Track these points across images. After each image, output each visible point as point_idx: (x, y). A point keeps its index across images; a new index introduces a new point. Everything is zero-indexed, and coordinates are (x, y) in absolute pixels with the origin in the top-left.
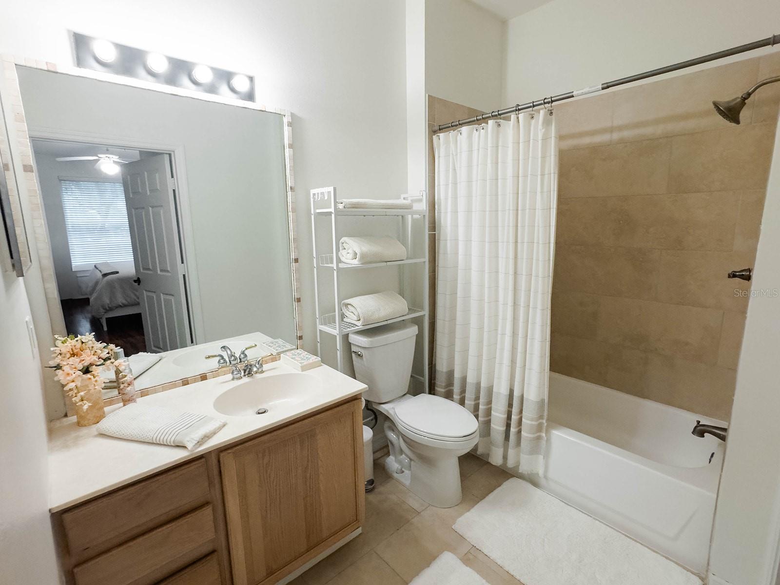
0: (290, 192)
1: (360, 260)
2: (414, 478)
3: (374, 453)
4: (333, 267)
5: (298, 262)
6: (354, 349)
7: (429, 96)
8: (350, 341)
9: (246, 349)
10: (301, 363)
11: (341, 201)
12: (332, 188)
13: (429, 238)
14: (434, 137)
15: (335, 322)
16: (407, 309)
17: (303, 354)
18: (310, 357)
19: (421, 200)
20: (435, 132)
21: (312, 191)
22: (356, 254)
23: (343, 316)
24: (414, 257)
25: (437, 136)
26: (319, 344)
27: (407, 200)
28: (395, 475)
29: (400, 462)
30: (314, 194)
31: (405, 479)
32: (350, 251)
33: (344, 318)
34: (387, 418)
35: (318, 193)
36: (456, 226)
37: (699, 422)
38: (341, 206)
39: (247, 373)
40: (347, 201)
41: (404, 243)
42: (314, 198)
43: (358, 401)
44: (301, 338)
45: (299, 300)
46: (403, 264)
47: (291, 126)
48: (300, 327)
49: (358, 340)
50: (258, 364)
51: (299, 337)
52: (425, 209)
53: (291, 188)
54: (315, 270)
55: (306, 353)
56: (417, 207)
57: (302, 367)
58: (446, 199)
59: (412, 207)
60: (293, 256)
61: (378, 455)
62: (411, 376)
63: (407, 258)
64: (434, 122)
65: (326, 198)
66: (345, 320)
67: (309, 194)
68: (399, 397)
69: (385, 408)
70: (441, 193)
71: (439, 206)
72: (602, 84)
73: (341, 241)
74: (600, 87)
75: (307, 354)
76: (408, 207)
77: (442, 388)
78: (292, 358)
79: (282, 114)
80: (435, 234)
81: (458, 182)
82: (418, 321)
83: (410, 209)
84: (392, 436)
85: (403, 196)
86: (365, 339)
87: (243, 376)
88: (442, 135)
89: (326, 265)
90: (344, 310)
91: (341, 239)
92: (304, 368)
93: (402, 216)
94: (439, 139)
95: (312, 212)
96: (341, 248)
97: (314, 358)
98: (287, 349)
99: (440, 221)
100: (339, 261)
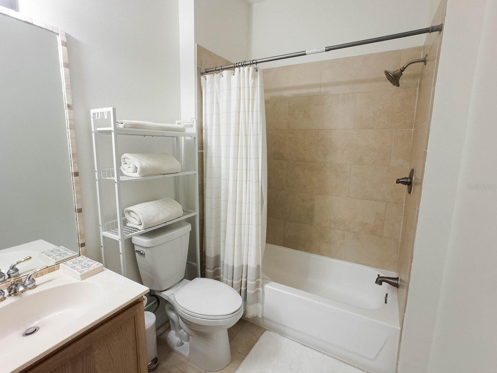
0: (67, 110)
1: (140, 174)
2: (192, 349)
3: (157, 330)
4: (114, 180)
5: (78, 176)
6: (137, 248)
7: (197, 44)
8: (133, 242)
9: (18, 263)
10: (80, 272)
11: (121, 121)
12: (112, 108)
13: (198, 155)
14: (202, 78)
15: (117, 228)
16: (182, 211)
17: (85, 261)
18: (91, 263)
19: (192, 126)
20: (202, 74)
21: (92, 111)
22: (136, 168)
23: (125, 222)
24: (187, 170)
25: (204, 77)
26: (102, 249)
27: (181, 125)
28: (176, 348)
29: (180, 336)
30: (94, 114)
31: (185, 350)
32: (131, 166)
33: (127, 223)
34: (167, 302)
35: (98, 113)
36: (219, 146)
37: (379, 275)
38: (121, 126)
39: (12, 292)
40: (126, 121)
41: (178, 159)
42: (94, 118)
43: (139, 304)
44: (83, 245)
45: (80, 211)
46: (178, 176)
47: (66, 46)
48: (82, 236)
49: (141, 242)
50: (29, 280)
51: (81, 244)
52: (195, 132)
53: (69, 106)
54: (97, 182)
55: (88, 259)
56: (188, 130)
57: (81, 276)
58: (212, 125)
59: (185, 130)
60: (72, 170)
61: (161, 331)
62: (187, 263)
63: (182, 171)
64: (202, 67)
65: (106, 117)
66: (128, 224)
67: (88, 113)
68: (177, 283)
69: (166, 295)
70: (207, 121)
71: (206, 130)
72: (326, 47)
73: (122, 157)
74: (324, 49)
75: (88, 261)
76: (182, 130)
77: (211, 270)
78: (72, 267)
79: (54, 31)
80: (203, 152)
81: (221, 112)
82: (191, 221)
83: (184, 132)
84: (172, 315)
85: (177, 122)
86: (147, 240)
87: (8, 296)
88: (208, 76)
89: (108, 178)
90: (127, 216)
91: (122, 155)
92: (84, 277)
93: (177, 138)
94: (206, 79)
95: (93, 130)
96: (122, 163)
97: (96, 264)
98: (68, 257)
99: (207, 143)
100: (120, 173)
